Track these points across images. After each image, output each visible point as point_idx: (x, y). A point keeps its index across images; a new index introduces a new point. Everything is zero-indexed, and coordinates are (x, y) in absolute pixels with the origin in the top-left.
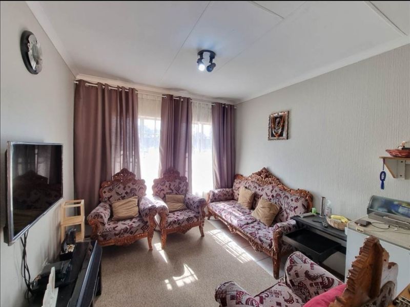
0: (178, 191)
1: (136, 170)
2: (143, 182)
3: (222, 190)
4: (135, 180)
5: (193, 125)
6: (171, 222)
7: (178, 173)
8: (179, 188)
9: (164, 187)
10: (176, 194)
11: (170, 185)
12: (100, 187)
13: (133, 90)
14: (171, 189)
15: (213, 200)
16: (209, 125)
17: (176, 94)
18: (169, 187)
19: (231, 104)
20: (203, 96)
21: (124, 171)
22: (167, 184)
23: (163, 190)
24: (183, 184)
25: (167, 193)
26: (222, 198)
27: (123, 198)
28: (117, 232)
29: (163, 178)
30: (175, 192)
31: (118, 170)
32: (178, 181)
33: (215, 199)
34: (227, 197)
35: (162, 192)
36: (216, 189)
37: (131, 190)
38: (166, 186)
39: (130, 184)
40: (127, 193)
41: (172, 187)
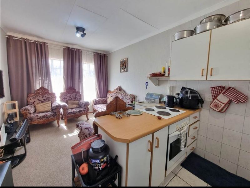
1: (49, 88)
2: (54, 94)
3: (100, 98)
4: (49, 93)
5: (83, 64)
6: (69, 113)
7: (75, 90)
8: (76, 97)
9: (67, 97)
10: (74, 100)
11: (70, 96)
12: (28, 97)
13: (44, 43)
14: (71, 98)
15: (96, 103)
16: (93, 64)
17: (71, 47)
18: (70, 97)
19: (105, 53)
20: (88, 48)
21: (42, 88)
22: (68, 95)
23: (66, 98)
24: (78, 95)
25: (68, 100)
26: (100, 103)
27: (42, 102)
28: (38, 117)
29: (66, 92)
30: (73, 99)
31: (38, 87)
32: (75, 94)
33: (97, 103)
34: (103, 102)
35: (66, 99)
36: (98, 98)
37: (47, 98)
38: (68, 96)
39: (46, 95)
40: (44, 100)
41: (71, 97)
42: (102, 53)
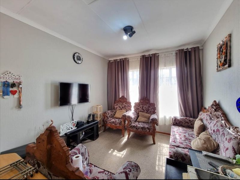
0: (147, 111)
1: (128, 97)
2: (130, 103)
3: (185, 118)
4: (127, 102)
7: (149, 100)
8: (149, 110)
9: (139, 108)
10: (146, 113)
11: (143, 107)
12: (114, 103)
14: (143, 109)
15: (175, 124)
17: (147, 54)
18: (142, 108)
21: (123, 97)
22: (141, 106)
23: (138, 109)
24: (151, 107)
25: (141, 111)
26: (183, 124)
27: (121, 109)
29: (139, 103)
30: (145, 111)
31: (120, 96)
32: (148, 105)
33: (176, 123)
35: (138, 110)
36: (181, 116)
37: (124, 106)
38: (140, 107)
39: (124, 103)
40: (122, 107)
41: (144, 108)
42: (189, 47)
